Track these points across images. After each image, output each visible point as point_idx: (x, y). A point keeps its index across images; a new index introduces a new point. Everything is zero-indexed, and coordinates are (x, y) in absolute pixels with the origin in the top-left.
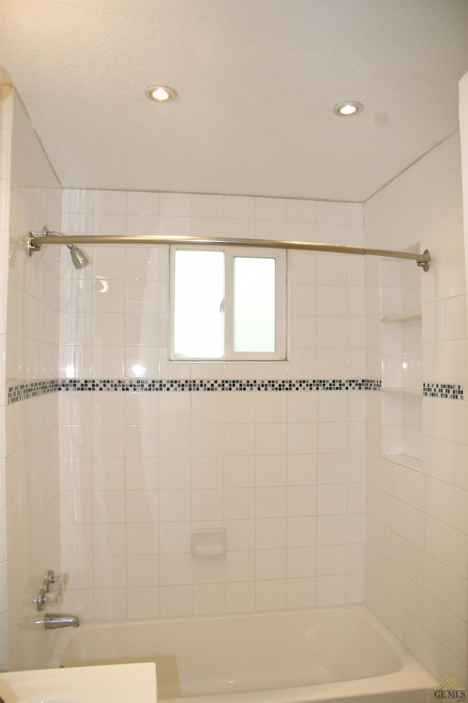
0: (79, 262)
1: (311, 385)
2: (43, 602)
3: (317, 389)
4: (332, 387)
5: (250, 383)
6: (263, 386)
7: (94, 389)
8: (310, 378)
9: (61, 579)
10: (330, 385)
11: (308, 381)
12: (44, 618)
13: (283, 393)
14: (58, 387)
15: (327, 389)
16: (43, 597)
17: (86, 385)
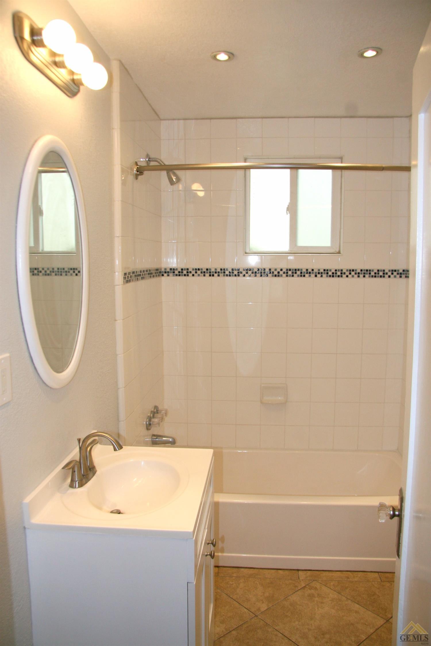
0: (173, 180)
1: (359, 273)
2: (150, 424)
3: (364, 276)
4: (377, 275)
5: (309, 271)
6: (319, 273)
7: (188, 275)
8: (358, 267)
9: (163, 412)
10: (375, 273)
11: (356, 270)
12: (151, 437)
13: (336, 279)
14: (161, 274)
15: (372, 276)
16: (150, 420)
17: (182, 272)
